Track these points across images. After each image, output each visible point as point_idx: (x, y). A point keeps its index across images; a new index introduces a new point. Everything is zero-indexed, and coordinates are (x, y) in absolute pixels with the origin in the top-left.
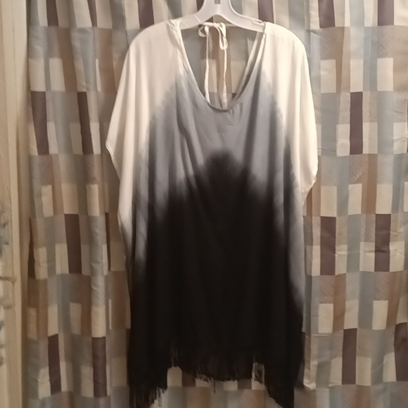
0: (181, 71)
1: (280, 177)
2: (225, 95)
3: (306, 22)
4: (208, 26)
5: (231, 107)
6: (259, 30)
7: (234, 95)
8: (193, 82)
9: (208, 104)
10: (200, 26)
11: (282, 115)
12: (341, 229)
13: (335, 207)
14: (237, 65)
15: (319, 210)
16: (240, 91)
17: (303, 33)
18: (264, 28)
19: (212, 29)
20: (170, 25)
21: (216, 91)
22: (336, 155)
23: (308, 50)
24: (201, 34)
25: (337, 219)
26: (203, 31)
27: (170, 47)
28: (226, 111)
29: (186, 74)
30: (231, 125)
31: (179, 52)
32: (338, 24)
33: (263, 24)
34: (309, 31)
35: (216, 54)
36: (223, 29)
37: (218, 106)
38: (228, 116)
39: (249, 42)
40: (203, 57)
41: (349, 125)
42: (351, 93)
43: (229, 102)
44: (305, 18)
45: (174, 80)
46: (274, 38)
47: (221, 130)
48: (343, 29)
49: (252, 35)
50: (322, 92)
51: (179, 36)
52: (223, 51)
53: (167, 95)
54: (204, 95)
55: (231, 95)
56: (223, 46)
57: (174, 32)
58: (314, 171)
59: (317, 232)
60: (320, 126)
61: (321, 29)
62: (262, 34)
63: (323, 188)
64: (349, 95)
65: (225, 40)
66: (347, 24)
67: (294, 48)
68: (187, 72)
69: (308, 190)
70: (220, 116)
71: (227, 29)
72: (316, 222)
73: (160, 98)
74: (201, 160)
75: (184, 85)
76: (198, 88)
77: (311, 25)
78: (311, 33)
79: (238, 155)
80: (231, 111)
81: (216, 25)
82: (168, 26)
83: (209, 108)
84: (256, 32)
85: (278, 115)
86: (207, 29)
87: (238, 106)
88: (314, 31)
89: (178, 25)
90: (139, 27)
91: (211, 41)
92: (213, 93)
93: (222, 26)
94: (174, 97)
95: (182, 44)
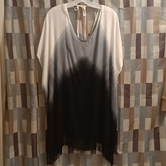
0: (67, 25)
1: (108, 68)
2: (85, 34)
3: (118, 5)
4: (78, 6)
5: (88, 39)
6: (99, 8)
7: (89, 35)
8: (72, 29)
9: (78, 38)
10: (75, 6)
11: (108, 43)
12: (132, 89)
13: (130, 80)
14: (90, 22)
15: (123, 81)
16: (91, 33)
17: (117, 10)
18: (101, 7)
19: (80, 8)
20: (63, 6)
21: (81, 33)
22: (130, 59)
23: (119, 16)
24: (75, 10)
25: (131, 85)
26: (76, 9)
27: (63, 15)
28: (85, 41)
29: (69, 26)
30: (88, 47)
31: (66, 17)
32: (131, 5)
33: (100, 6)
34: (119, 9)
35: (81, 18)
36: (84, 8)
37: (82, 39)
38: (87, 43)
39: (95, 13)
40: (77, 19)
41: (135, 47)
42: (136, 34)
43: (87, 38)
44: (118, 3)
45: (65, 28)
46: (105, 11)
47: (84, 49)
48: (133, 8)
49: (96, 10)
50: (125, 34)
51: (66, 11)
52: (85, 16)
53: (62, 35)
54: (77, 34)
55: (88, 35)
56: (85, 14)
57: (64, 9)
58: (121, 66)
59: (122, 90)
60: (124, 47)
61: (124, 8)
62: (100, 10)
63: (125, 73)
64: (135, 34)
65: (85, 12)
66: (135, 6)
67: (113, 15)
68: (70, 25)
69: (119, 73)
70: (83, 43)
71: (86, 8)
72: (122, 86)
73: (59, 36)
74: (75, 61)
75: (68, 30)
76: (74, 32)
77: (120, 6)
78: (120, 10)
79: (91, 59)
80: (88, 41)
81: (81, 6)
82: (62, 6)
83: (79, 40)
84: (98, 9)
85: (107, 43)
86: (78, 8)
87: (91, 39)
88: (121, 9)
89: (66, 6)
90: (50, 7)
91: (79, 12)
92: (81, 34)
93: (84, 7)
94: (65, 35)
95: (68, 14)
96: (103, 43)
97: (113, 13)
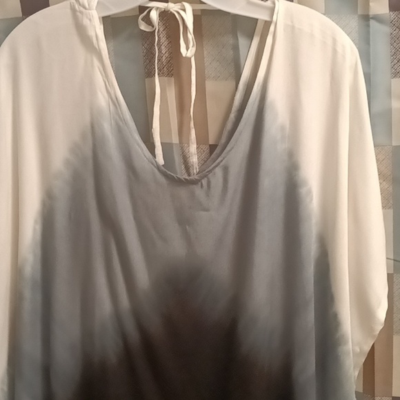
0: (102, 100)
1: (309, 318)
2: (193, 148)
4: (157, 8)
5: (205, 172)
6: (262, 16)
7: (213, 148)
8: (124, 120)
9: (158, 167)
10: (142, 9)
11: (310, 192)
14: (217, 88)
15: (389, 383)
16: (223, 140)
17: (354, 23)
18: (272, 10)
19: (166, 16)
21: (175, 140)
23: (366, 56)
24: (143, 27)
26: (148, 20)
27: (81, 52)
28: (194, 182)
29: (112, 107)
30: (207, 210)
31: (96, 63)
34: (366, 18)
35: (174, 67)
36: (187, 15)
38: (199, 192)
39: (242, 41)
40: (150, 74)
43: (204, 163)
45: (88, 119)
46: (293, 32)
47: (184, 221)
50: (394, 144)
51: (97, 30)
52: (189, 59)
53: (75, 149)
54: (152, 148)
55: (206, 148)
56: (188, 50)
57: (86, 22)
58: (381, 313)
60: (391, 212)
61: (393, 14)
62: (267, 24)
63: (397, 340)
65: (191, 36)
67: (335, 51)
68: (116, 103)
69: (367, 348)
70: (183, 192)
71: (195, 16)
73: (60, 154)
75: (108, 129)
76: (137, 137)
78: (372, 22)
80: (204, 182)
81: (173, 7)
82: (73, 10)
83: (162, 180)
84: (257, 19)
85: (303, 191)
86: (154, 15)
87: (219, 172)
89: (94, 7)
90: (21, 15)
91: (163, 40)
92: (171, 145)
93: (184, 10)
94: (88, 152)
95: (103, 45)
96: (280, 192)
97: (335, 41)
